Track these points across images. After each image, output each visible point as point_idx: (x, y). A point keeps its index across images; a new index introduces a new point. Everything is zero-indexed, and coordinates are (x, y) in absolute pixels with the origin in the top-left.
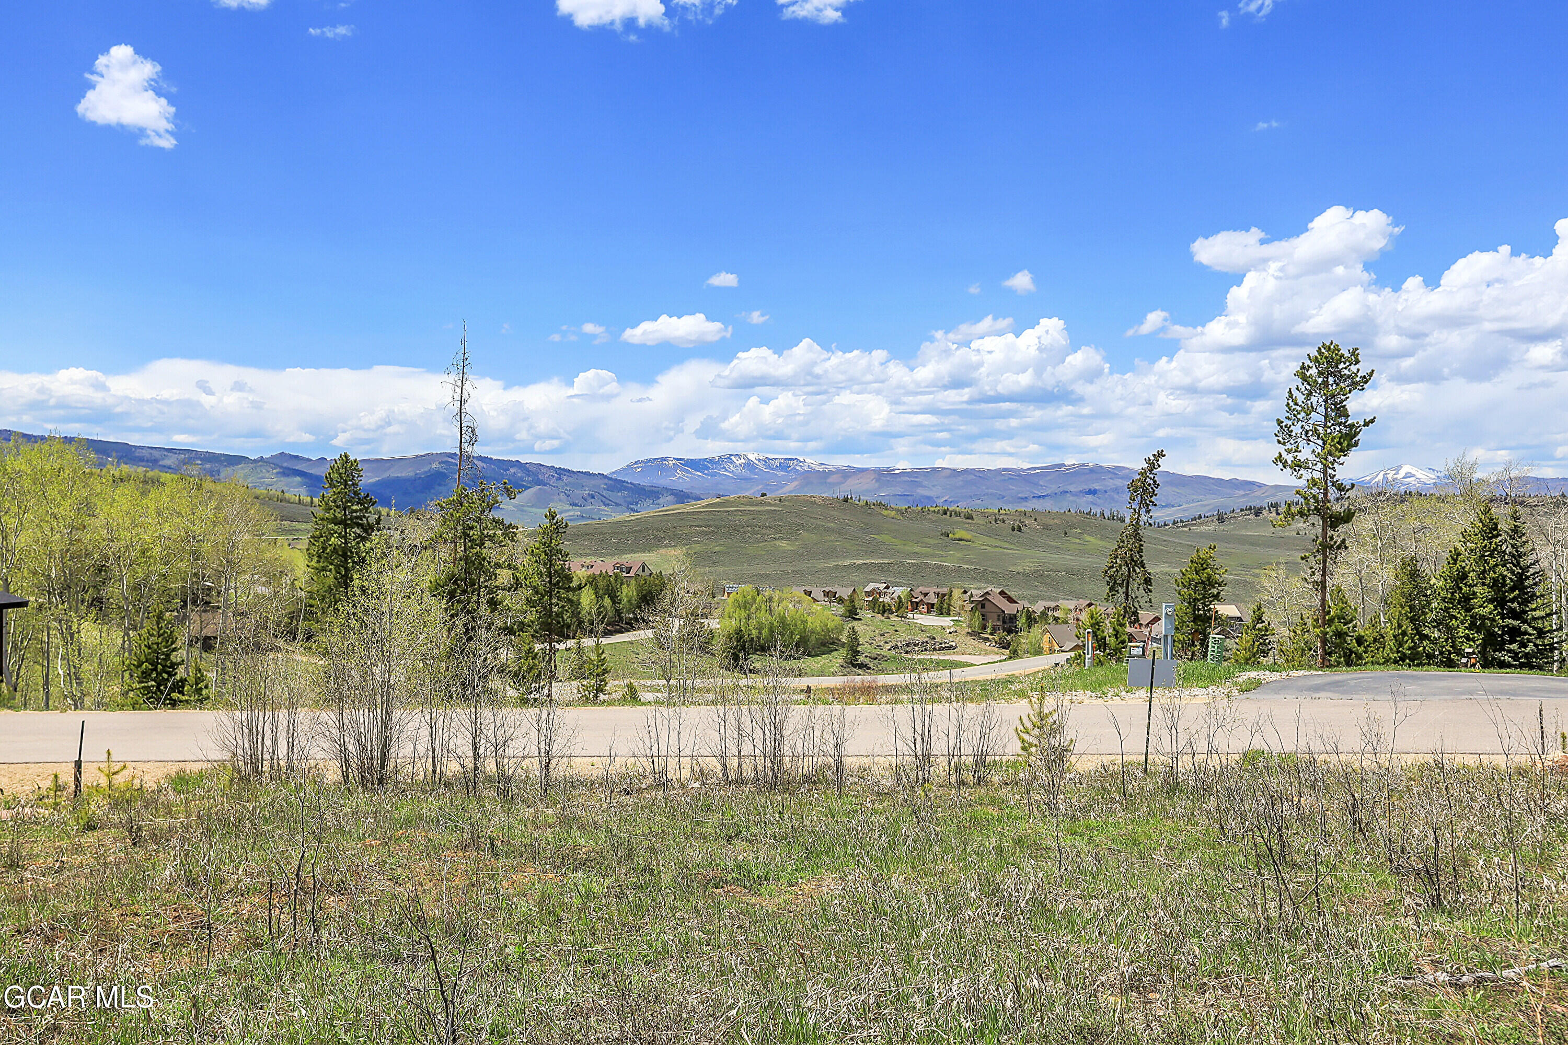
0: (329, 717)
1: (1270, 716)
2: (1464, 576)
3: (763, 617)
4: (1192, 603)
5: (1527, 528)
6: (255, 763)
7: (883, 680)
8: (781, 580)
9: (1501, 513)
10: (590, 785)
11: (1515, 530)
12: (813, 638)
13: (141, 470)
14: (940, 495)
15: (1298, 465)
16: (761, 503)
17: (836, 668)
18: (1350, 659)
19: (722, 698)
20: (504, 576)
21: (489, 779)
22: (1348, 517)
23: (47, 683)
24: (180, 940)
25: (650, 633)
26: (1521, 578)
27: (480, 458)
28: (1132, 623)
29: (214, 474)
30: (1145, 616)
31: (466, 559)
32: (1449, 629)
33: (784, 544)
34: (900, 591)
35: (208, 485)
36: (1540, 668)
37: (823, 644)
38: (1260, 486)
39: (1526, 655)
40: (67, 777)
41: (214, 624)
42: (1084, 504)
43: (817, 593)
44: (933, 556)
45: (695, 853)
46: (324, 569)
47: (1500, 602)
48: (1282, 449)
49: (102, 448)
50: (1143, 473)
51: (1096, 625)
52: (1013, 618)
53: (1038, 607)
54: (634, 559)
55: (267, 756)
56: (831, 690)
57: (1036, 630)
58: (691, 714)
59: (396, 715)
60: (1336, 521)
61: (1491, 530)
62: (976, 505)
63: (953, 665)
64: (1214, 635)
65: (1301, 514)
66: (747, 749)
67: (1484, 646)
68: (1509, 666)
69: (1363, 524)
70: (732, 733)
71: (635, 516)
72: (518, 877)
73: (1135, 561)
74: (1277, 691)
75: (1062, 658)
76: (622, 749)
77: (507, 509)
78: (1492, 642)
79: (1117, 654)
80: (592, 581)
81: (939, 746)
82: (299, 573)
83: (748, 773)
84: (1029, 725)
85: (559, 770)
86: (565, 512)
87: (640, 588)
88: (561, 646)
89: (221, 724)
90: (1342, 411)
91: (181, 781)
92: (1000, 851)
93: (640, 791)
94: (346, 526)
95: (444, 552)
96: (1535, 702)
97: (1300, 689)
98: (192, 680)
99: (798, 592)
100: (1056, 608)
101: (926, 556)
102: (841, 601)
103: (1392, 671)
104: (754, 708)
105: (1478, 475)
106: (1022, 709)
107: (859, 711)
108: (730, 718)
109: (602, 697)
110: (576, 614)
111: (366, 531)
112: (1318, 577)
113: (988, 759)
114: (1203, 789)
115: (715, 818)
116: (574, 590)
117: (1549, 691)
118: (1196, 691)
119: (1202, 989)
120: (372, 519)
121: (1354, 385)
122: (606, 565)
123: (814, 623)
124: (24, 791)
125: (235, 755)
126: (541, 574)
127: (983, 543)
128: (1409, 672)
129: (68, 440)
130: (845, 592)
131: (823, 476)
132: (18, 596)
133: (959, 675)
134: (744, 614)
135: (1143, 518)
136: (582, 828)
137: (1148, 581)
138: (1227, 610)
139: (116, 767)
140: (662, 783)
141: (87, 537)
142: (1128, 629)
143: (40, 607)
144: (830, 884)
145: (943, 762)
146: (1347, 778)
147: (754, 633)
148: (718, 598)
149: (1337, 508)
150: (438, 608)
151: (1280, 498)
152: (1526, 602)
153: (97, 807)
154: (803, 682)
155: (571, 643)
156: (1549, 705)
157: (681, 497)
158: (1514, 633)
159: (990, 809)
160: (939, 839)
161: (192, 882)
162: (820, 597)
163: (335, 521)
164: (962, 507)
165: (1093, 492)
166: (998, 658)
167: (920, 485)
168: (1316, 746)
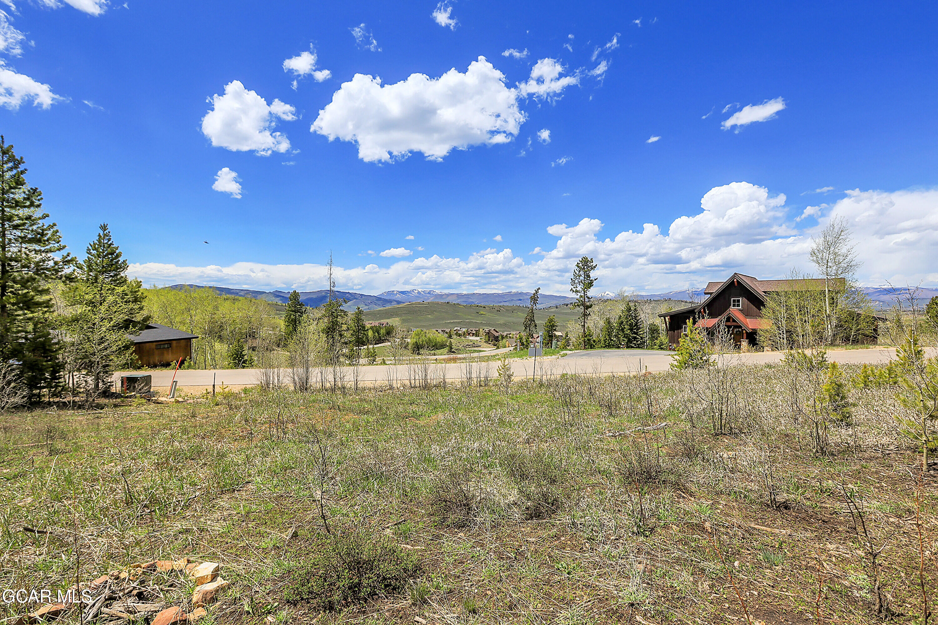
0: (290, 370)
1: (568, 364)
2: (623, 322)
3: (424, 338)
4: (548, 332)
5: (638, 309)
6: (268, 384)
7: (459, 356)
8: (429, 327)
9: (632, 304)
10: (370, 389)
11: (635, 309)
12: (439, 344)
13: (233, 296)
14: (476, 301)
15: (577, 291)
16: (422, 304)
17: (446, 353)
18: (592, 347)
19: (410, 362)
20: (344, 327)
21: (339, 388)
22: (591, 306)
23: (205, 361)
24: (244, 438)
25: (389, 344)
26: (637, 323)
27: (337, 291)
28: (531, 338)
29: (255, 297)
30: (535, 336)
31: (332, 322)
32: (618, 337)
33: (430, 316)
34: (464, 330)
35: (253, 300)
36: (641, 348)
37: (442, 346)
38: (568, 298)
39: (638, 344)
40: (210, 389)
41: (256, 343)
42: (518, 303)
43: (440, 331)
44: (474, 319)
45: (401, 408)
46: (289, 326)
47: (631, 330)
48: (572, 287)
49: (221, 290)
50: (534, 294)
51: (521, 339)
52: (498, 337)
53: (505, 334)
54: (384, 321)
55: (271, 383)
56: (444, 360)
57: (504, 340)
58: (400, 367)
59: (310, 369)
60: (587, 307)
61: (629, 310)
62: (487, 304)
63: (480, 351)
64: (554, 341)
65: (578, 305)
66: (417, 377)
67: (627, 342)
68: (634, 347)
69: (595, 308)
70: (412, 372)
71: (385, 308)
72: (346, 417)
73: (532, 320)
74: (571, 357)
75: (512, 348)
76: (379, 378)
77: (345, 307)
78: (630, 341)
79: (527, 347)
80: (372, 328)
81: (474, 375)
82: (282, 327)
83: (418, 385)
84: (501, 368)
85: (361, 385)
86: (363, 307)
87: (386, 330)
88: (362, 348)
89: (256, 373)
90: (589, 276)
91: (245, 391)
92: (491, 405)
93: (385, 391)
94: (296, 312)
95: (326, 320)
96: (639, 357)
97: (578, 356)
98: (249, 360)
99: (434, 330)
100: (510, 334)
101: (472, 319)
102: (447, 333)
103: (602, 350)
104: (419, 365)
105: (626, 294)
106: (499, 363)
107: (452, 365)
108: (412, 369)
109: (375, 363)
110: (367, 338)
111: (302, 314)
112: (583, 324)
113: (489, 379)
114: (549, 385)
115: (407, 398)
116: (366, 331)
117: (643, 354)
118: (549, 357)
119: (546, 442)
120: (304, 310)
121: (592, 269)
122: (376, 323)
123: (439, 340)
124: (198, 394)
125: (261, 382)
126: (355, 326)
127: (488, 315)
128: (607, 350)
129: (210, 287)
130: (448, 330)
131: (441, 296)
132: (196, 335)
133: (482, 354)
134: (418, 337)
135: (534, 307)
136: (366, 402)
137: (536, 326)
138: (558, 334)
139: (225, 387)
140: (391, 388)
141: (216, 316)
142: (530, 339)
143: (203, 338)
144: (441, 416)
145: (475, 380)
146: (589, 381)
147: (421, 343)
148: (410, 333)
149: (588, 304)
150: (324, 337)
151: (573, 302)
152: (638, 330)
153: (219, 399)
154: (435, 357)
155: (365, 347)
156: (642, 358)
157: (399, 302)
158: (635, 338)
159: (489, 393)
160: (473, 402)
161: (246, 421)
162: (441, 332)
163: (292, 311)
164: (482, 305)
165: (520, 300)
166: (491, 349)
167: (470, 298)
168: (580, 372)
